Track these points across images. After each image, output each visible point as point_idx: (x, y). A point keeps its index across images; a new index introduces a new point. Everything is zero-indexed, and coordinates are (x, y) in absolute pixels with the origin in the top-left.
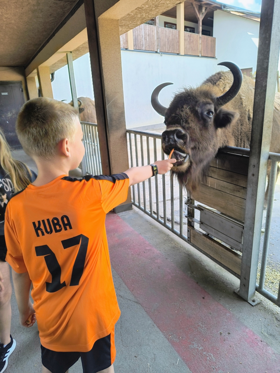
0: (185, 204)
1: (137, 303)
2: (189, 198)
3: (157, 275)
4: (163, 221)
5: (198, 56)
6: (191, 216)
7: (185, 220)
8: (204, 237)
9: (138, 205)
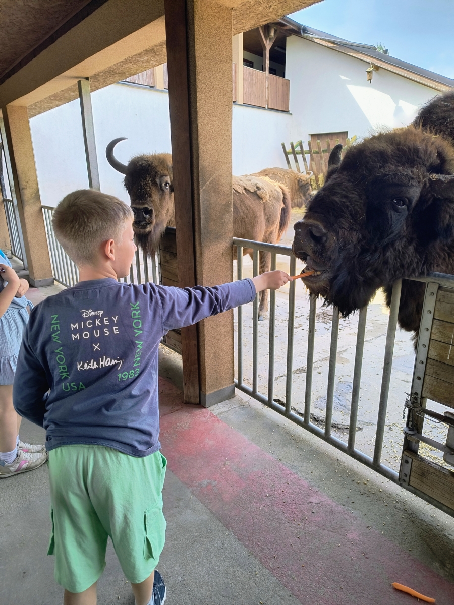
5: (264, 108)
9: (251, 389)
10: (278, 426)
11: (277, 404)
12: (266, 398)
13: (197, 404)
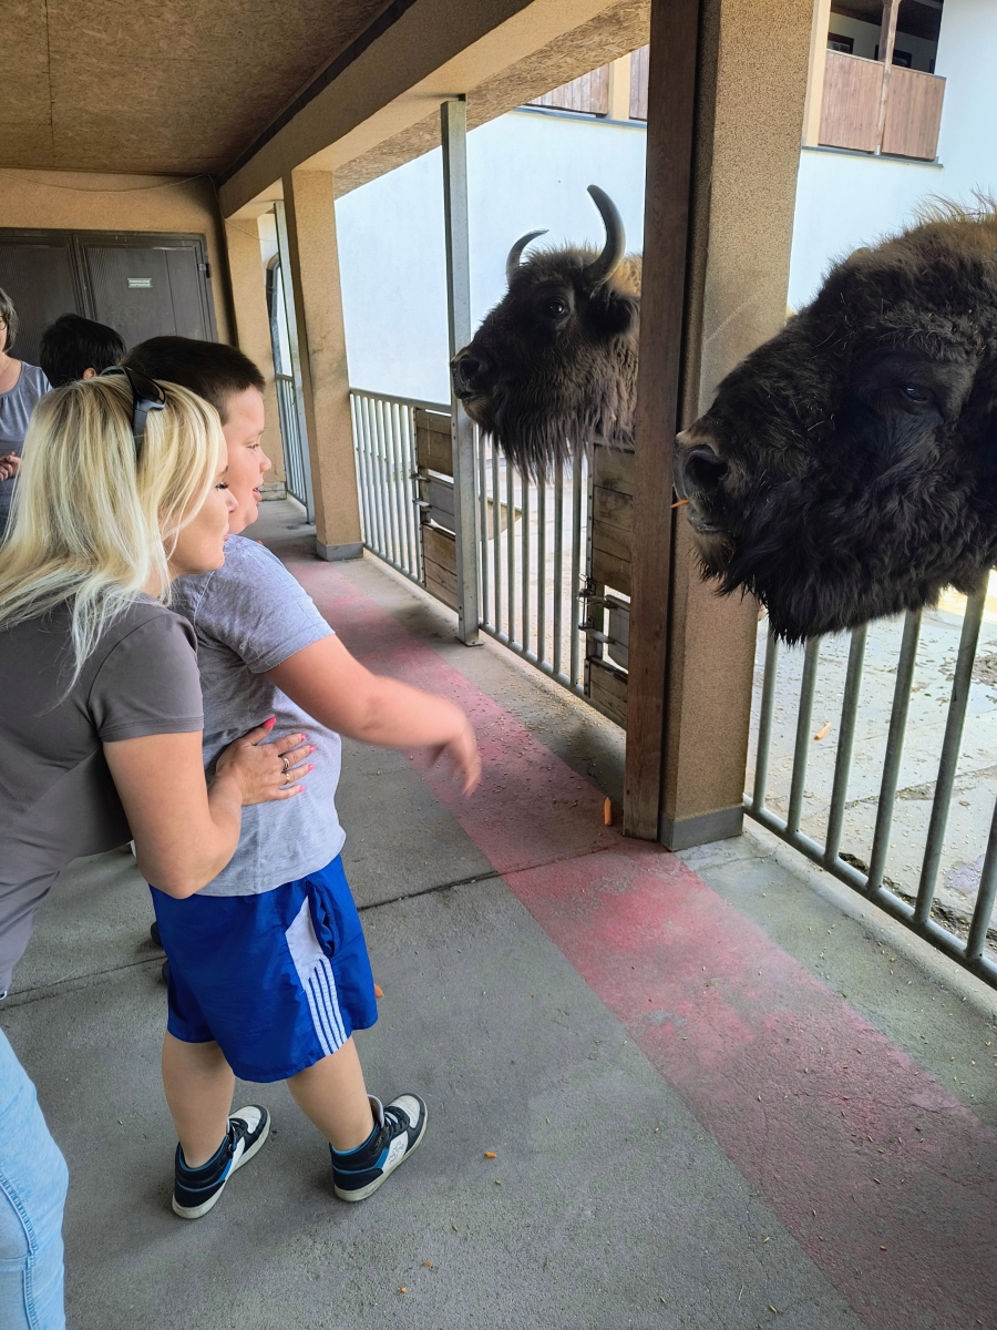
5: (870, 154)
9: (783, 822)
10: (846, 916)
11: (846, 866)
12: (821, 847)
13: (653, 841)
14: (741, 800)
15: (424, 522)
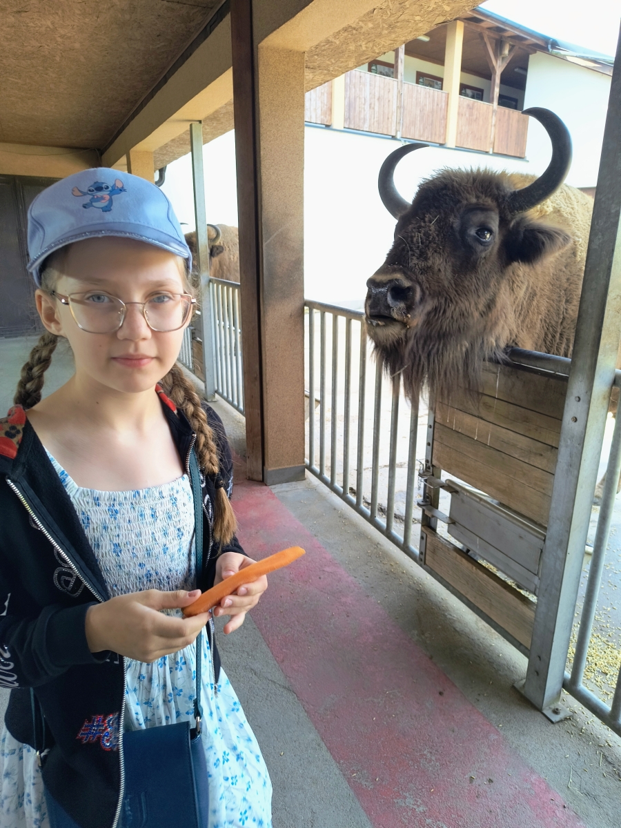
0: (420, 475)
1: (288, 689)
2: (429, 464)
3: (342, 631)
4: (369, 512)
5: (487, 153)
6: (431, 505)
7: (417, 513)
8: (455, 554)
9: (318, 470)
13: (261, 481)
14: (304, 462)
15: (193, 338)
